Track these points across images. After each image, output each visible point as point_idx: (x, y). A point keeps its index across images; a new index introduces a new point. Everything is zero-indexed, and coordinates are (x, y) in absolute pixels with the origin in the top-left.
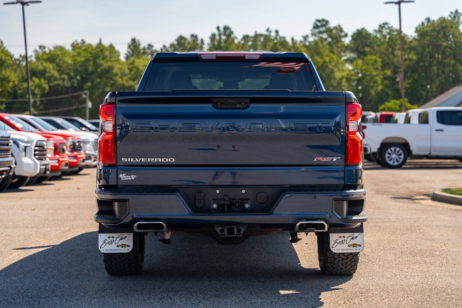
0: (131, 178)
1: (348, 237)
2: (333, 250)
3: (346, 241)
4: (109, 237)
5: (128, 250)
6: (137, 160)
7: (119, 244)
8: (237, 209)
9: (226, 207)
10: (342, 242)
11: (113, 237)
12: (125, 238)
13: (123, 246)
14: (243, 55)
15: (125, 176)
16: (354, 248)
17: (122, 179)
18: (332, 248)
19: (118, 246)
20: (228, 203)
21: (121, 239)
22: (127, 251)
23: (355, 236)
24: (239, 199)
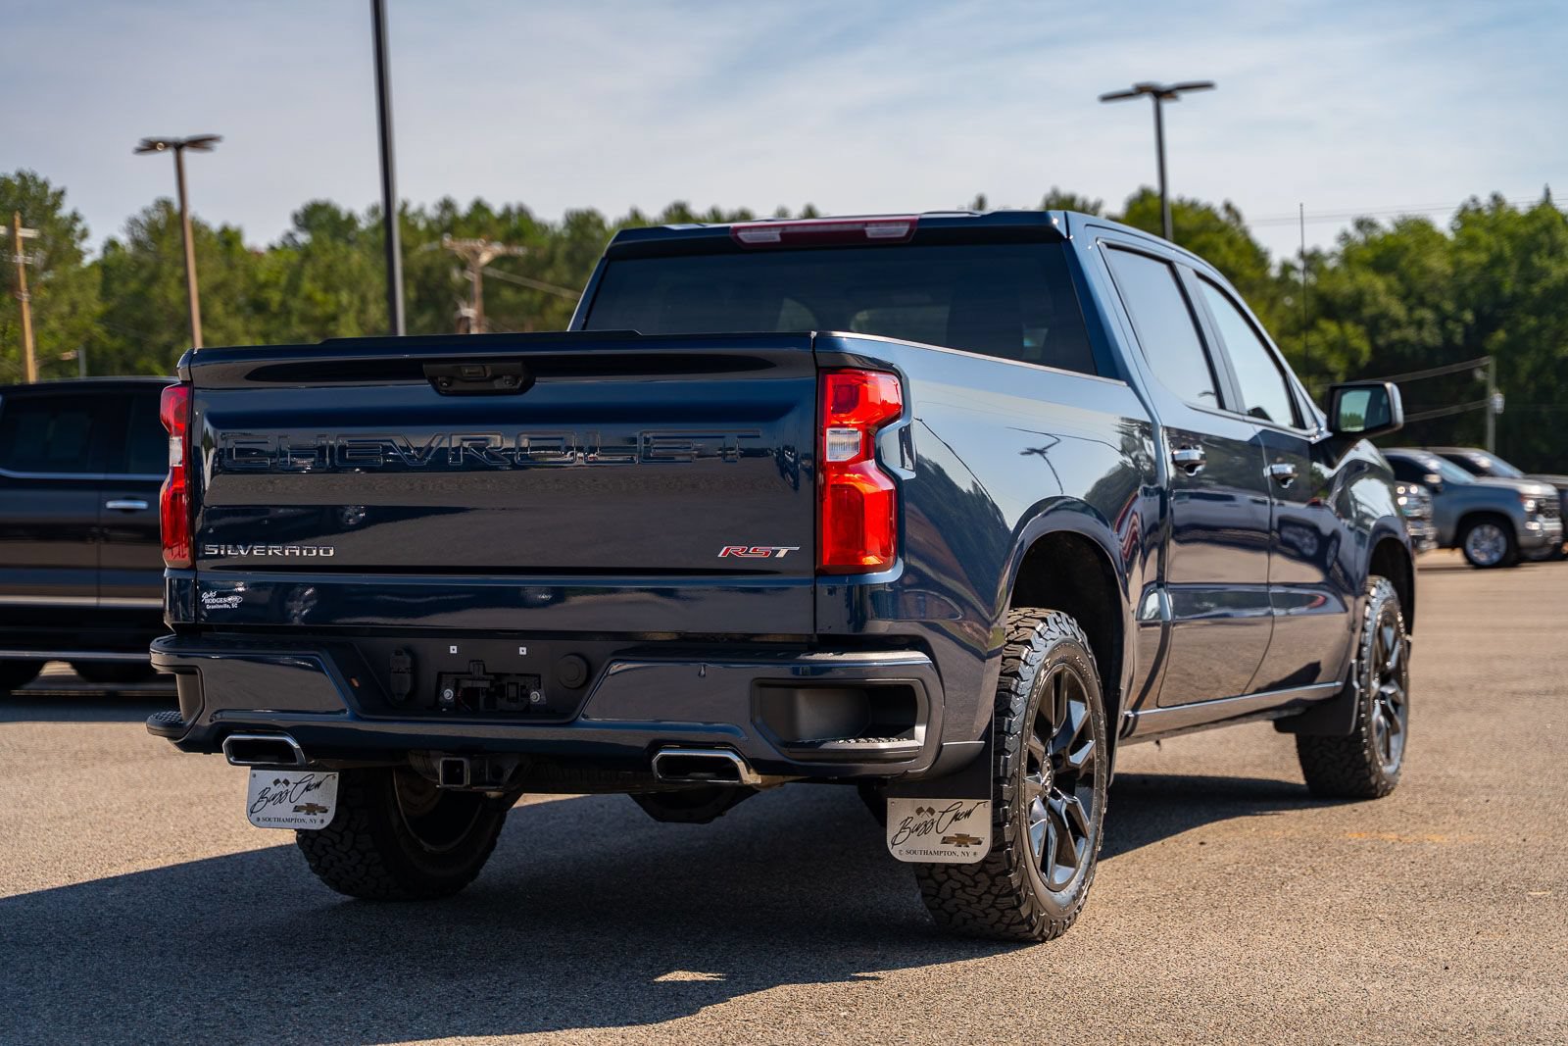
0: (230, 605)
1: (944, 812)
2: (894, 852)
3: (935, 824)
4: (277, 782)
5: (322, 821)
6: (242, 552)
7: (300, 803)
8: (514, 706)
9: (482, 699)
10: (925, 828)
11: (287, 782)
12: (318, 785)
13: (311, 809)
14: (858, 227)
15: (216, 597)
16: (959, 850)
17: (208, 607)
18: (893, 844)
19: (297, 809)
20: (485, 684)
21: (307, 789)
22: (318, 827)
23: (963, 809)
24: (518, 675)
